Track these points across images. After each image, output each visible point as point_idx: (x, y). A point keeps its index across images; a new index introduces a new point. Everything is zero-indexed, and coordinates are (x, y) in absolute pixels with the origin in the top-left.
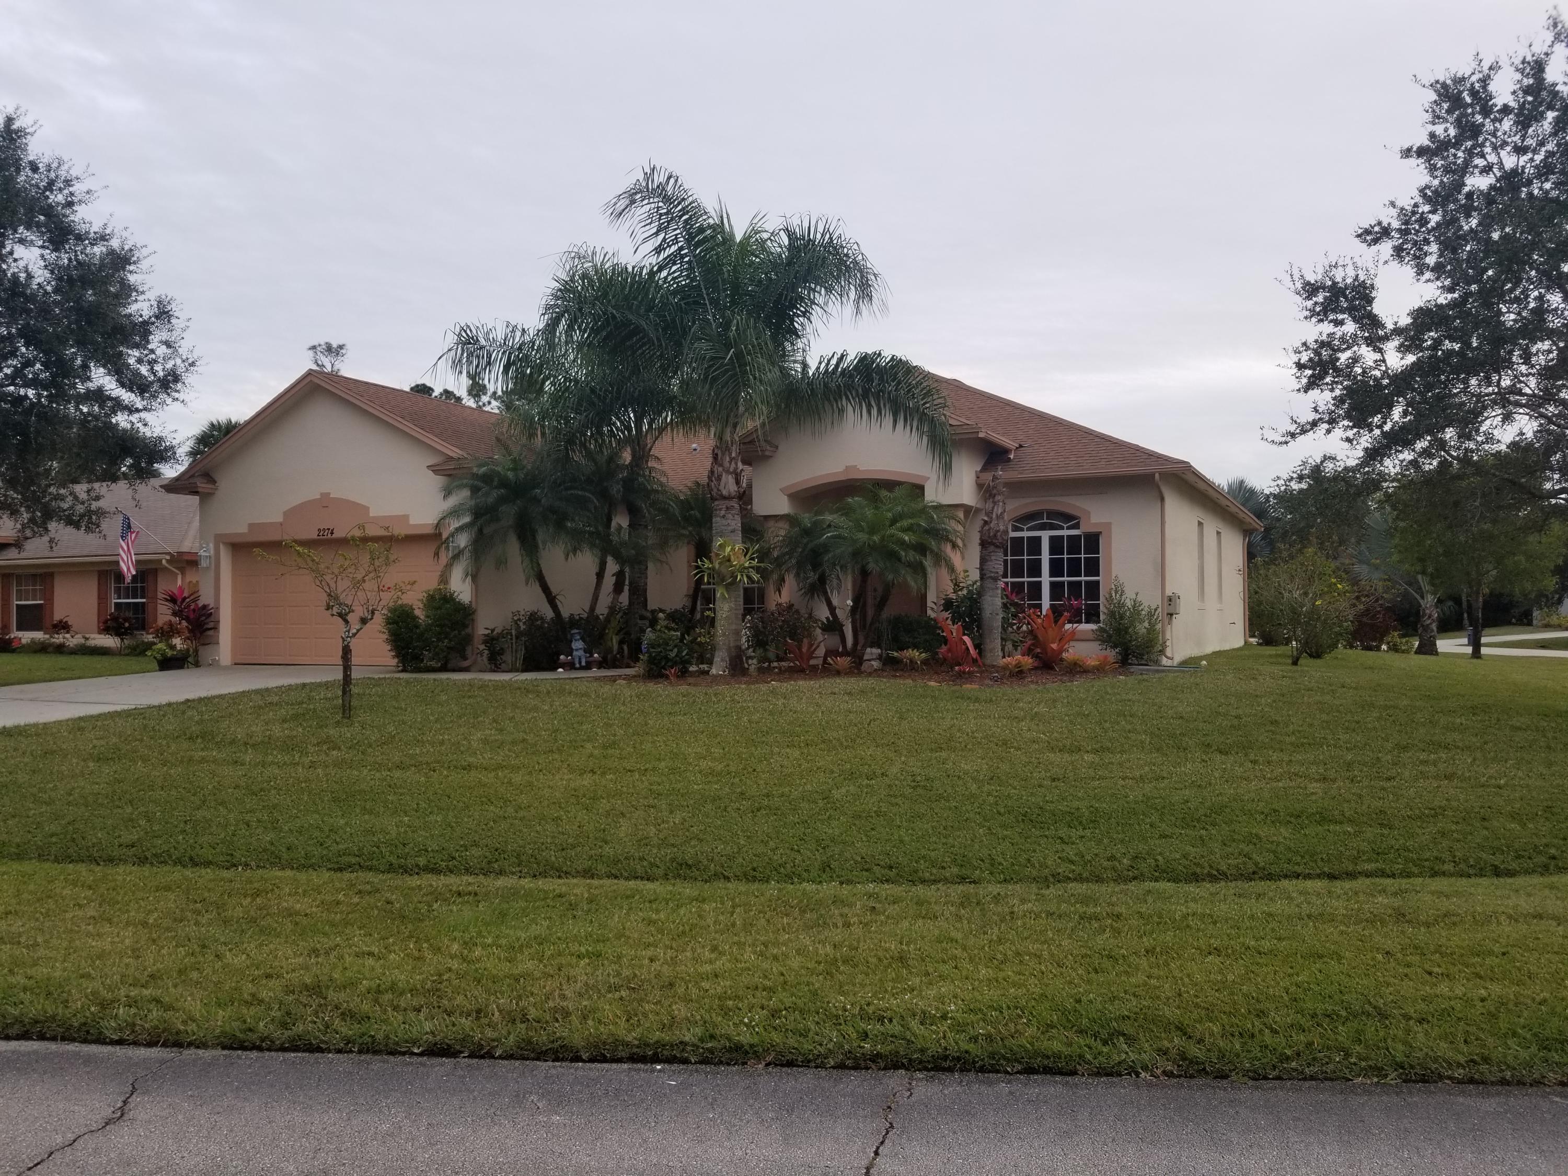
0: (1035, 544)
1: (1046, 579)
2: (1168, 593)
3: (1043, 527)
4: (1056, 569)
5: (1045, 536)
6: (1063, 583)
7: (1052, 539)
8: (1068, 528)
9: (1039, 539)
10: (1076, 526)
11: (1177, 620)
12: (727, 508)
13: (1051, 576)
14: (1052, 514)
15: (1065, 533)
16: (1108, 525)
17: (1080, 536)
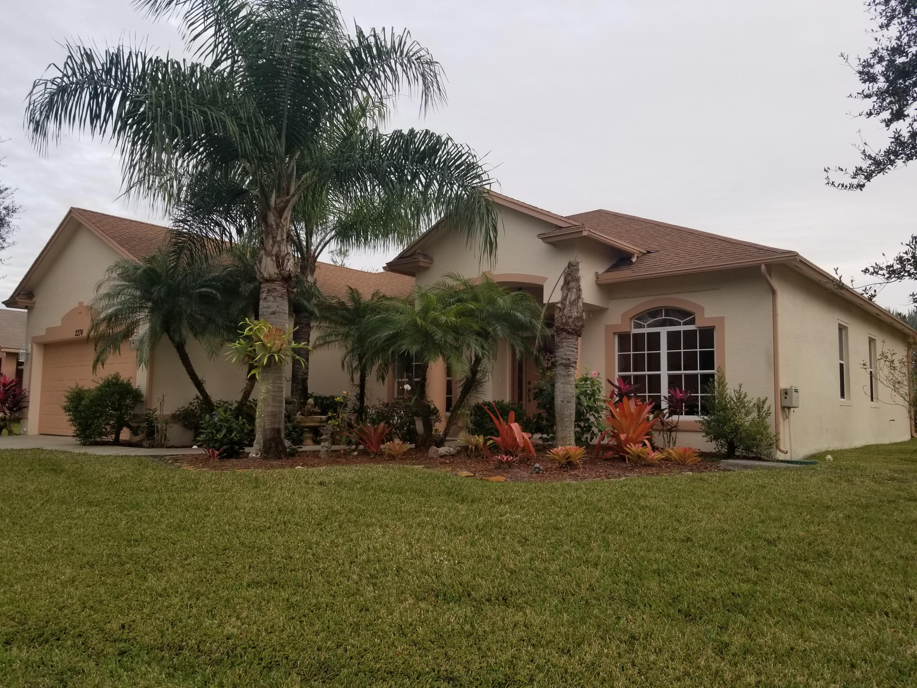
0: (654, 339)
1: (664, 373)
2: (783, 385)
3: (663, 323)
4: (673, 364)
5: (663, 332)
6: (680, 376)
7: (670, 334)
8: (685, 324)
9: (658, 334)
10: (692, 322)
11: (794, 414)
12: (269, 291)
13: (669, 369)
14: (669, 311)
15: (682, 328)
16: (722, 319)
17: (695, 331)
